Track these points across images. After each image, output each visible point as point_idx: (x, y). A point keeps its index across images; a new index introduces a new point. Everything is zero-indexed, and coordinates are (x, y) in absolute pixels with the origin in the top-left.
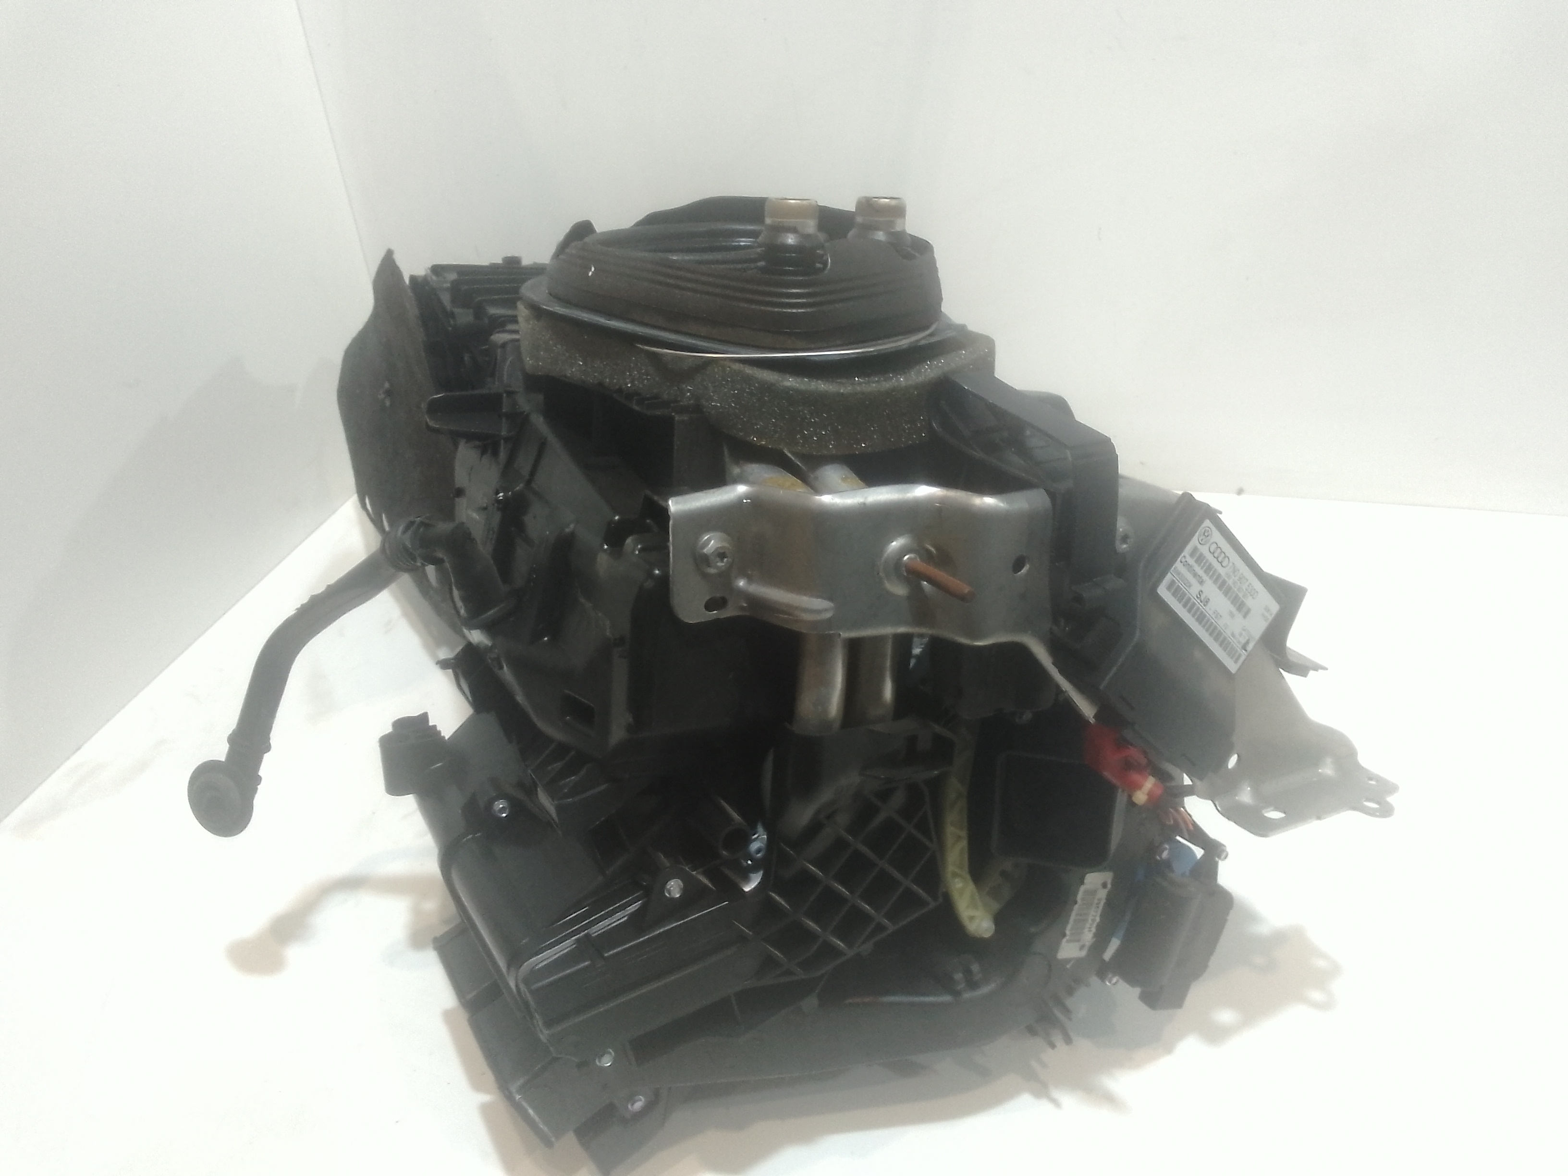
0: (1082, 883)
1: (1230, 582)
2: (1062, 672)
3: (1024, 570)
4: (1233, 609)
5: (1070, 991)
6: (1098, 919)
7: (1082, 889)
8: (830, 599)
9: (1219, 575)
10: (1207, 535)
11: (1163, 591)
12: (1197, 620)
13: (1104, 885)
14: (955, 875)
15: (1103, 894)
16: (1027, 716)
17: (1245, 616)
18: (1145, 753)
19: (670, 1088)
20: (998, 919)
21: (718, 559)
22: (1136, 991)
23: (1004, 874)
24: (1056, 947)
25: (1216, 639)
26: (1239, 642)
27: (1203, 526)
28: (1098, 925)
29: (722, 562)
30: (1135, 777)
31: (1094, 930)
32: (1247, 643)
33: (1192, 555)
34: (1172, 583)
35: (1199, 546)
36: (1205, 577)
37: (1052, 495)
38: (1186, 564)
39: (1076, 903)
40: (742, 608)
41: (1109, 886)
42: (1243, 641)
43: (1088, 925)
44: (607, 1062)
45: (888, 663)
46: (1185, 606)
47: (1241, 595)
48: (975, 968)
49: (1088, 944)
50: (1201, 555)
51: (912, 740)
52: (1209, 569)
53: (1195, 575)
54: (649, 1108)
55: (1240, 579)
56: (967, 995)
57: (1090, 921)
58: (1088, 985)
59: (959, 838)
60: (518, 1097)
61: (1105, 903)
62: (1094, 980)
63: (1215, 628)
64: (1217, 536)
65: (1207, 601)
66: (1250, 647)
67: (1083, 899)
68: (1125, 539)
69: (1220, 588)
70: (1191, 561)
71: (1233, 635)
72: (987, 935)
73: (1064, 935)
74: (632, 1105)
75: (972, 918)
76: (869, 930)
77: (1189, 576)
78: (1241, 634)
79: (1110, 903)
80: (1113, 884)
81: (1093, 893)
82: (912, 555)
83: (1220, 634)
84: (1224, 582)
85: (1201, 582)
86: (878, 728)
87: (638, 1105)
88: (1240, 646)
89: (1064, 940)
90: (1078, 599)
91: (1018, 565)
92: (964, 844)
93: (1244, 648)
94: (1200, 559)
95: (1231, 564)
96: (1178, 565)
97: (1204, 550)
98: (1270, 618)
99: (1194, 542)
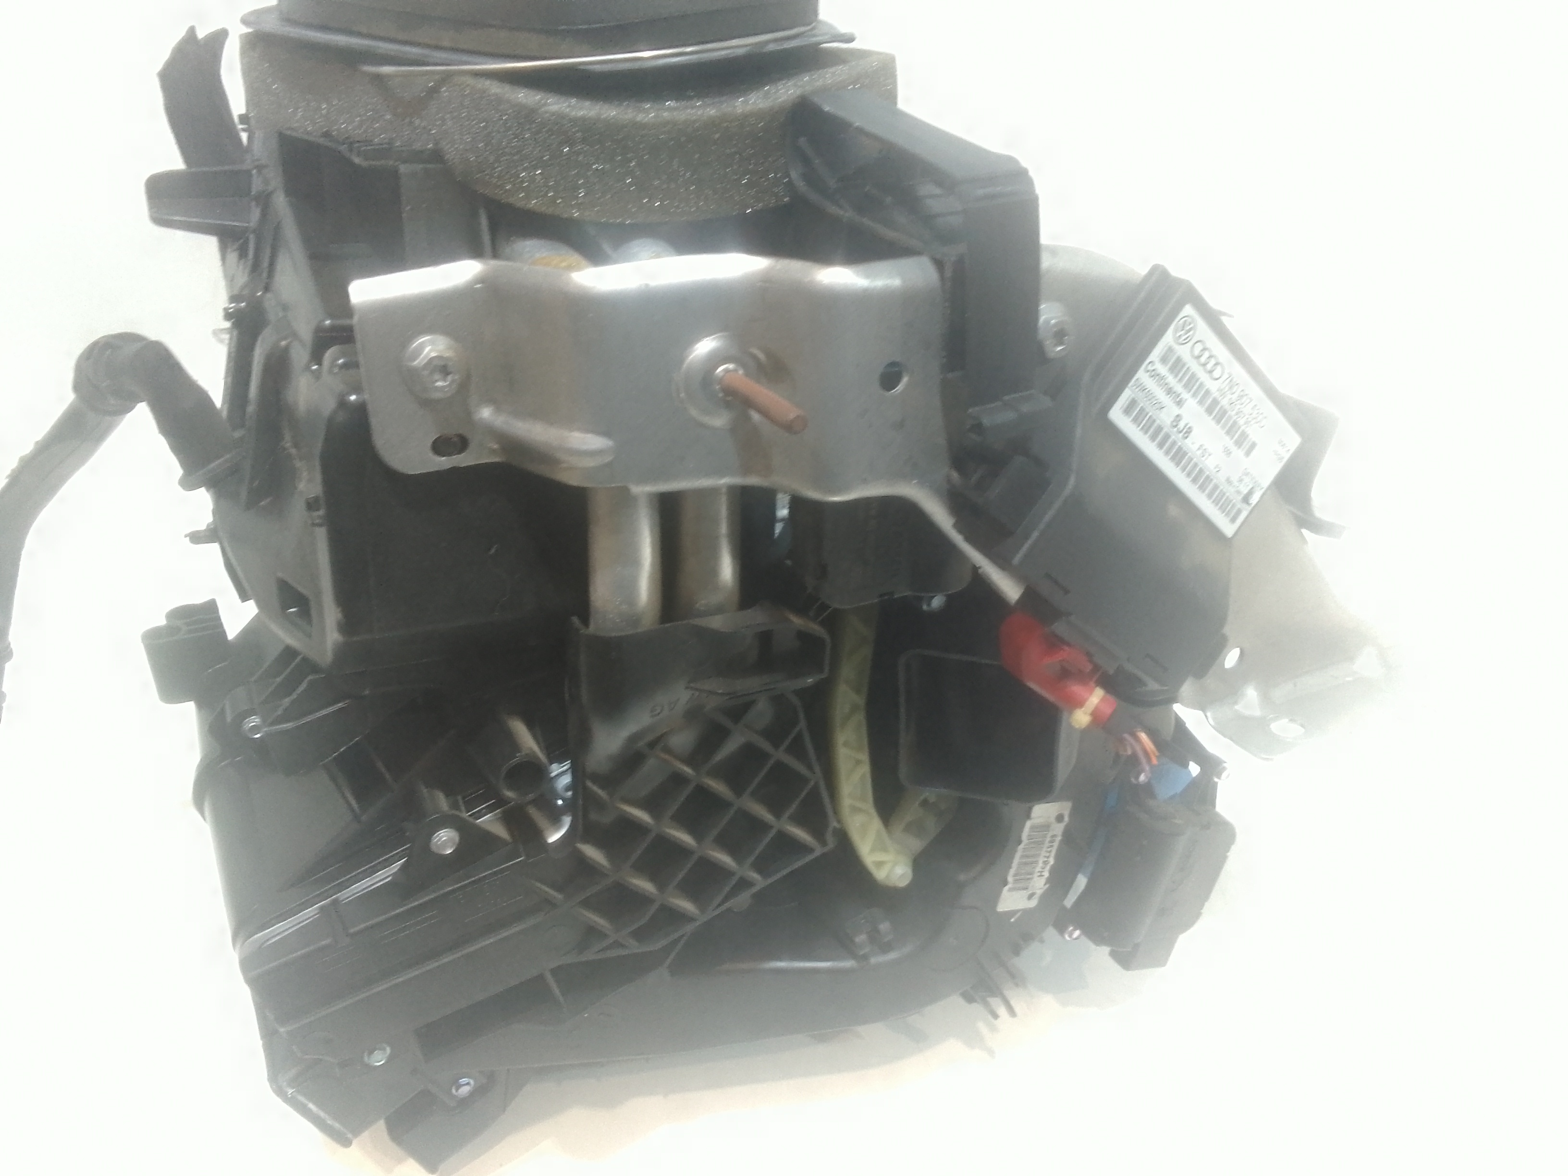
0: (1028, 816)
1: (1224, 402)
2: (968, 539)
3: (900, 388)
4: (1229, 442)
5: (1017, 951)
6: (1052, 861)
7: (1028, 824)
8: (607, 434)
9: (1208, 392)
10: (1188, 328)
11: (1117, 415)
12: (1173, 459)
13: (1060, 818)
14: (855, 810)
15: (1058, 829)
16: (937, 602)
17: (1248, 453)
18: (1089, 655)
19: (508, 1070)
20: (919, 863)
21: (437, 376)
22: (1106, 950)
23: (925, 803)
24: (995, 898)
25: (1202, 488)
26: (1238, 492)
27: (1181, 315)
28: (1052, 871)
29: (445, 381)
30: (1076, 689)
31: (1046, 874)
32: (1250, 493)
33: (1164, 360)
34: (1133, 403)
35: (1176, 347)
36: (1185, 395)
37: (939, 264)
38: (1154, 375)
39: (1020, 842)
40: (493, 451)
41: (1066, 819)
42: (1245, 491)
43: (1038, 869)
44: (379, 1059)
45: (724, 528)
46: (1153, 438)
47: (1241, 422)
48: (884, 926)
49: (1039, 892)
50: (1179, 360)
51: (765, 638)
52: (1191, 382)
53: (1170, 391)
54: (480, 1091)
55: (1241, 397)
56: (877, 960)
57: (1041, 864)
58: (1042, 941)
59: (858, 762)
60: (290, 1091)
61: (1062, 842)
62: (1051, 933)
63: (1201, 471)
64: (1203, 329)
65: (1188, 432)
66: (1255, 499)
67: (1030, 837)
68: (1060, 335)
69: (1209, 411)
70: (1163, 370)
71: (1228, 481)
72: (903, 883)
73: (1005, 883)
74: (457, 1090)
75: (880, 864)
76: (727, 889)
77: (1161, 395)
78: (1241, 481)
79: (1068, 837)
80: (1071, 815)
81: (1046, 827)
82: (731, 366)
83: (1208, 479)
84: (1215, 402)
85: (1180, 403)
86: (716, 623)
87: (465, 1090)
88: (1240, 498)
89: (1006, 888)
90: (978, 428)
91: (889, 379)
92: (865, 770)
93: (1246, 499)
94: (1177, 366)
95: (1226, 376)
96: (1141, 375)
97: (1183, 352)
98: (1287, 456)
99: (1168, 339)
